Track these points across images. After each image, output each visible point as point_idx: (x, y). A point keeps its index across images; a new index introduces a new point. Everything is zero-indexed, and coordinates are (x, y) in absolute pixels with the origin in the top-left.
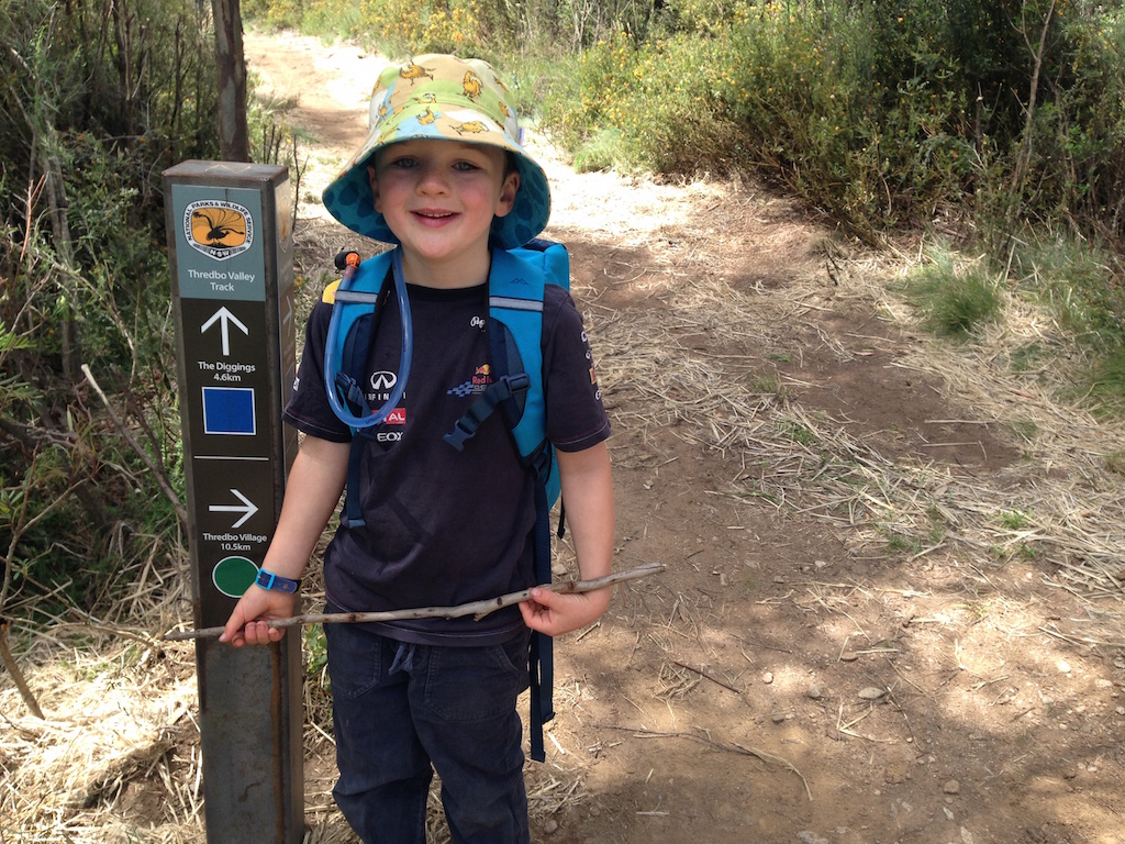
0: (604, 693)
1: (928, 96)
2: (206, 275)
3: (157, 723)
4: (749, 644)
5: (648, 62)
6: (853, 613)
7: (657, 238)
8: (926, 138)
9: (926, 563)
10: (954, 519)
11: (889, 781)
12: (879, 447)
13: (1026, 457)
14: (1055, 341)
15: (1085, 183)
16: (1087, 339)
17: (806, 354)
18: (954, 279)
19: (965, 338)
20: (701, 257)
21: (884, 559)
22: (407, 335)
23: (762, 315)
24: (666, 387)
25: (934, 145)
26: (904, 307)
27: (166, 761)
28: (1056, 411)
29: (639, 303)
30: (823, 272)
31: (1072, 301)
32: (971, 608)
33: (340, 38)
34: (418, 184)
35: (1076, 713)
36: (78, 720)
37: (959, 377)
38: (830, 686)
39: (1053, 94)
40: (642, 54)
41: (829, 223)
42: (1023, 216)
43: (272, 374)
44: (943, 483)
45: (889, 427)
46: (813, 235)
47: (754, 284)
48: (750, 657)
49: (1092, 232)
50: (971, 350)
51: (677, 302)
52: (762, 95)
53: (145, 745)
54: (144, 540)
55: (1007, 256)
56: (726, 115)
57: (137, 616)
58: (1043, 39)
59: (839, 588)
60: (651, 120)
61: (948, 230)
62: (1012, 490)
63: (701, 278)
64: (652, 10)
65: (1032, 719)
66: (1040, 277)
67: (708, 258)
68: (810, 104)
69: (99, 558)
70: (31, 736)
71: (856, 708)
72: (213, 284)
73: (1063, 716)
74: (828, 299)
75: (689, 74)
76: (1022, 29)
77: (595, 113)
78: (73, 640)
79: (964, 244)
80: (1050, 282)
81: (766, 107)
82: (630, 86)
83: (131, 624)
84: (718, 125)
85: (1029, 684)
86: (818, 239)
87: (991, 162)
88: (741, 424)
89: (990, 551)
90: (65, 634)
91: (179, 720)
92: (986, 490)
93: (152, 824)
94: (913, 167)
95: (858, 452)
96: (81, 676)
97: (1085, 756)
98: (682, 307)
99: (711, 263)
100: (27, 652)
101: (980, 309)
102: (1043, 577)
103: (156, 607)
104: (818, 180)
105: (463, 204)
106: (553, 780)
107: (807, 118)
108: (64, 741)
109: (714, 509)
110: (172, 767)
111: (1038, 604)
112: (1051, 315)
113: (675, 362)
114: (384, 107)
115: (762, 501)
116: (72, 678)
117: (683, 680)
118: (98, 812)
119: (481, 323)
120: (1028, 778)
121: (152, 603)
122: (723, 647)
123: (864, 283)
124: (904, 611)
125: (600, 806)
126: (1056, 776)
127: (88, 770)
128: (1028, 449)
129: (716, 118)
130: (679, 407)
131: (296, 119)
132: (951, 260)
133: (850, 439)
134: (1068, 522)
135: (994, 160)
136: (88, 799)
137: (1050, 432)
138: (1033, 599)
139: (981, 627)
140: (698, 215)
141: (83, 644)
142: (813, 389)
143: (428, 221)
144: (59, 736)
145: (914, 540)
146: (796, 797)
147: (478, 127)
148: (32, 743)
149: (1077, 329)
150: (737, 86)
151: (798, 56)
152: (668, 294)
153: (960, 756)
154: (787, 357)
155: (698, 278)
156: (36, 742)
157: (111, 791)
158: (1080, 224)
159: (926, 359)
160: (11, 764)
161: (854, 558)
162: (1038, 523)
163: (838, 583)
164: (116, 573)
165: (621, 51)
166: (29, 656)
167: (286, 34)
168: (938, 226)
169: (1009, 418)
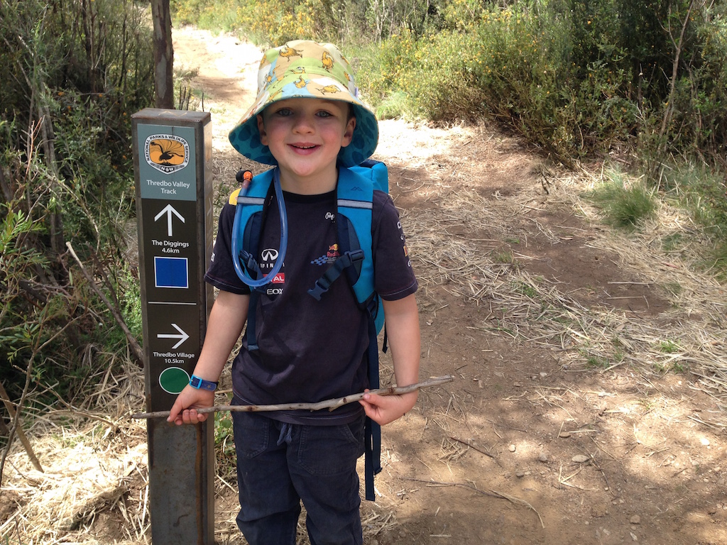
0: (406, 457)
1: (606, 73)
2: (158, 184)
3: (118, 476)
4: (499, 426)
5: (424, 49)
6: (566, 406)
7: (431, 163)
8: (605, 100)
9: (612, 373)
10: (630, 346)
11: (594, 515)
12: (579, 300)
13: (675, 306)
14: (691, 231)
15: (708, 129)
16: (711, 230)
17: (529, 238)
18: (624, 191)
19: (632, 229)
20: (459, 175)
21: (585, 372)
22: (284, 225)
23: (500, 213)
24: (439, 259)
25: (611, 104)
26: (592, 208)
27: (123, 500)
28: (693, 277)
29: (420, 205)
30: (539, 186)
31: (701, 206)
32: (643, 404)
33: (223, 31)
34: (294, 126)
35: (714, 472)
36: (66, 473)
37: (629, 254)
38: (553, 454)
39: (687, 72)
40: (420, 44)
41: (543, 154)
42: (668, 151)
43: (200, 248)
44: (622, 322)
45: (585, 286)
46: (532, 161)
47: (494, 193)
48: (500, 434)
49: (712, 161)
50: (636, 237)
51: (444, 204)
52: (499, 71)
53: (110, 489)
54: (106, 356)
55: (658, 176)
56: (475, 84)
57: (101, 405)
58: (681, 36)
59: (557, 390)
60: (426, 86)
61: (619, 159)
62: (666, 327)
63: (459, 189)
64: (427, 15)
65: (686, 476)
66: (680, 190)
67: (464, 176)
68: (530, 76)
69: (76, 368)
70: (35, 483)
71: (571, 468)
72: (163, 189)
73: (706, 474)
74: (543, 203)
75: (452, 57)
76: (668, 28)
77: (389, 82)
78: (60, 421)
79: (630, 168)
80: (687, 193)
81: (502, 78)
82: (413, 64)
83: (97, 410)
84: (470, 90)
85: (683, 453)
86: (535, 164)
87: (648, 115)
88: (488, 283)
89: (654, 367)
90: (55, 417)
91: (131, 473)
92: (649, 327)
93: (115, 540)
94: (597, 118)
95: (565, 302)
96: (66, 444)
97: (721, 500)
98: (448, 207)
99: (466, 179)
100: (30, 429)
101: (641, 211)
102: (688, 384)
103: (114, 400)
104: (536, 126)
105: (323, 140)
106: (375, 514)
107: (528, 86)
108: (57, 486)
109: (472, 339)
110: (128, 504)
111: (686, 401)
112: (687, 215)
113: (444, 243)
114: (269, 76)
115: (503, 333)
116: (60, 446)
117: (457, 449)
118: (79, 533)
119: (332, 217)
120: (684, 513)
121: (111, 397)
122: (482, 428)
123: (565, 193)
124: (599, 405)
125: (406, 530)
126: (703, 513)
127: (73, 506)
128: (676, 301)
129: (469, 86)
130: (448, 272)
131: (196, 84)
132: (622, 179)
133: (560, 293)
134: (703, 349)
135: (649, 114)
136: (73, 524)
137: (689, 290)
138: (683, 398)
139: (650, 416)
140: (457, 148)
141: (67, 424)
142: (534, 261)
143: (300, 150)
144: (53, 483)
145: (604, 359)
146: (533, 526)
147: (334, 89)
148: (36, 488)
149: (705, 224)
150: (483, 64)
151: (523, 46)
152: (439, 199)
153: (640, 499)
154: (517, 240)
155: (458, 189)
156: (38, 487)
157: (88, 519)
158: (705, 156)
159: (609, 242)
160: (22, 501)
161: (565, 371)
162: (684, 349)
163: (555, 387)
164: (87, 378)
165: (407, 41)
166: (32, 431)
167: (188, 28)
168: (612, 156)
169: (662, 281)
